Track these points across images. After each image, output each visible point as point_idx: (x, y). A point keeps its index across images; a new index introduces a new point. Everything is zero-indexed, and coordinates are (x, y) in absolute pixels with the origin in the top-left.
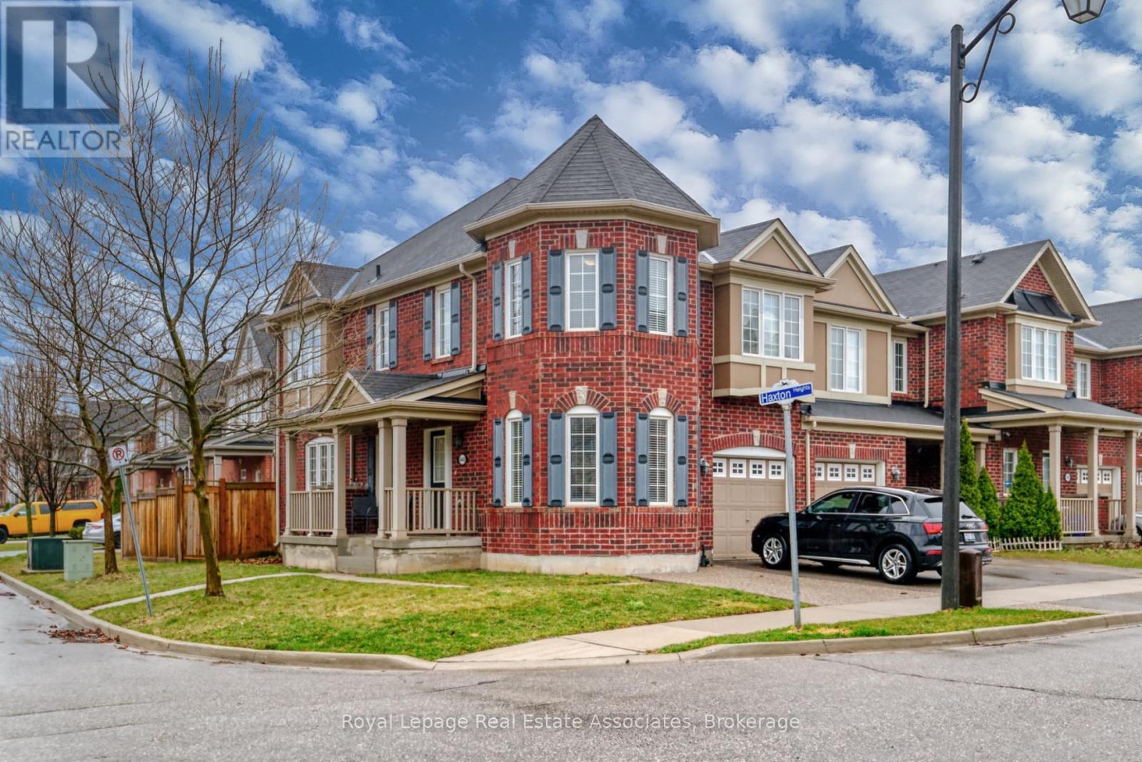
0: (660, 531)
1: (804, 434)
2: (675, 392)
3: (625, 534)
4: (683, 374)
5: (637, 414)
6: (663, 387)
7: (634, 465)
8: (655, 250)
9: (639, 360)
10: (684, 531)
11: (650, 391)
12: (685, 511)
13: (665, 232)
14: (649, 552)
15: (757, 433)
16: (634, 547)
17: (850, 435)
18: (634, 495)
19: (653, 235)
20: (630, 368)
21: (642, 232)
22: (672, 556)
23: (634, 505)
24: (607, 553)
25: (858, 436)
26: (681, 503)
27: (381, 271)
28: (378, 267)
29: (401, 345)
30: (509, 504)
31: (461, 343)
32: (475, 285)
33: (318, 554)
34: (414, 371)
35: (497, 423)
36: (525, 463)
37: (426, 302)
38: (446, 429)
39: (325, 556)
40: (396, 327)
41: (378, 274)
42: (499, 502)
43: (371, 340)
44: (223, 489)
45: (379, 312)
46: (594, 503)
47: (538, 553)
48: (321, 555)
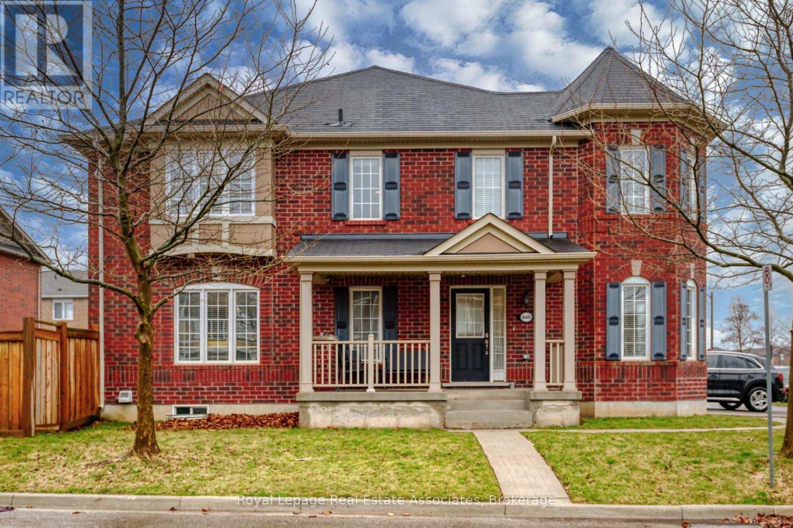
27: (344, 118)
28: (341, 111)
29: (407, 198)
30: (624, 358)
31: (525, 209)
32: (551, 159)
33: (396, 413)
34: (434, 226)
35: (612, 286)
36: (656, 323)
37: (459, 162)
38: (492, 288)
39: (414, 413)
40: (397, 179)
41: (341, 119)
42: (615, 356)
43: (342, 186)
44: (65, 335)
45: (351, 159)
46: (692, 358)
47: (674, 399)
48: (404, 412)
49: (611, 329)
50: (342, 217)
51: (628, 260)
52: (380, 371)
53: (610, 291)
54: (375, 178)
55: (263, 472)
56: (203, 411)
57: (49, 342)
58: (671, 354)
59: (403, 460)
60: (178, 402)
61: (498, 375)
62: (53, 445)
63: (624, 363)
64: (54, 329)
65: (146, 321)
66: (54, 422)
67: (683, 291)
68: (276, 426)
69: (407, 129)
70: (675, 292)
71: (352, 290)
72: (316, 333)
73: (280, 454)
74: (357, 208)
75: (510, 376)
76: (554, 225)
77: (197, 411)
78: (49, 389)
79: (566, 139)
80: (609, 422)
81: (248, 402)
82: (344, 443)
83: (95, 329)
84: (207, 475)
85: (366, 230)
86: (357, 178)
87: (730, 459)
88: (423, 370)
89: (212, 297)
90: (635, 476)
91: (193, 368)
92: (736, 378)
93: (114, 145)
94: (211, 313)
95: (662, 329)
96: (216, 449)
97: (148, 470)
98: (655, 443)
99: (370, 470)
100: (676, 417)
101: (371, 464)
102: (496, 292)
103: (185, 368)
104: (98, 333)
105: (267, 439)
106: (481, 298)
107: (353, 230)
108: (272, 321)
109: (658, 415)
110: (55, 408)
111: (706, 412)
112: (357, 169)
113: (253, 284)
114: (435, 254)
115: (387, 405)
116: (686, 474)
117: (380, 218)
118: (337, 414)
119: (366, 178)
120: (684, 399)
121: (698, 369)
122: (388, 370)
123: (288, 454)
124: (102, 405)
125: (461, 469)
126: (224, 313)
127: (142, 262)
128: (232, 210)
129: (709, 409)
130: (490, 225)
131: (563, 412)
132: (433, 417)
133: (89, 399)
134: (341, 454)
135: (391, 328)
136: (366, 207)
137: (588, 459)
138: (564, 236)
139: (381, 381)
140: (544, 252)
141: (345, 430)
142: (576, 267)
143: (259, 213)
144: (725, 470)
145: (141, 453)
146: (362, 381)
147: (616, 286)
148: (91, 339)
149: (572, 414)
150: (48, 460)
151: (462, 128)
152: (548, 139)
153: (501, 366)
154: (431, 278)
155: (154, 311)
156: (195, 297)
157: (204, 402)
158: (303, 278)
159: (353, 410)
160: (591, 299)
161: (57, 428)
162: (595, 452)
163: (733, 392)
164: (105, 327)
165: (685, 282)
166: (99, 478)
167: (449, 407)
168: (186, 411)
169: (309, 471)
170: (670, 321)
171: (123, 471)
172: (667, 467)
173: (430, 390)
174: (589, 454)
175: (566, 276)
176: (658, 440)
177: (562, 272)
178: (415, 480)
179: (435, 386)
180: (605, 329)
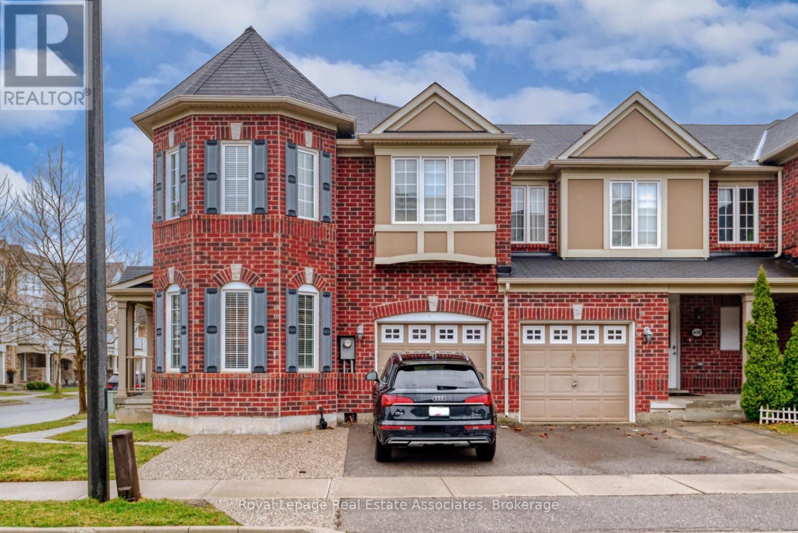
0: (232, 395)
1: (503, 296)
2: (252, 266)
3: (192, 397)
4: (262, 249)
5: (206, 289)
6: (236, 262)
7: (203, 335)
8: (228, 138)
9: (209, 240)
10: (263, 395)
11: (221, 267)
12: (263, 377)
13: (241, 119)
14: (220, 414)
15: (433, 300)
16: (203, 410)
17: (575, 295)
18: (203, 362)
19: (226, 124)
20: (198, 248)
21: (212, 124)
22: (249, 419)
23: (203, 371)
24: (182, 414)
25: (587, 296)
26: (258, 369)
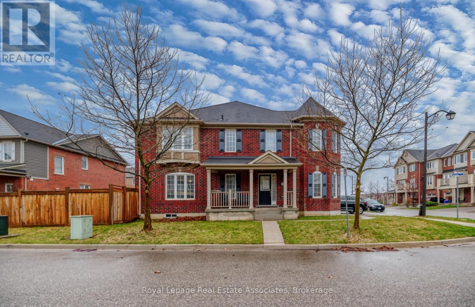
27: (224, 118)
28: (222, 116)
29: (244, 145)
30: (314, 197)
31: (283, 149)
32: (291, 133)
33: (238, 215)
34: (253, 154)
35: (310, 174)
36: (324, 186)
37: (261, 133)
38: (272, 174)
39: (244, 215)
40: (241, 139)
41: (222, 118)
42: (311, 197)
43: (223, 140)
44: (125, 190)
45: (226, 132)
46: (336, 197)
47: (329, 210)
48: (241, 215)
49: (309, 188)
50: (222, 151)
51: (315, 166)
52: (233, 202)
53: (309, 176)
54: (234, 138)
55: (187, 236)
56: (175, 216)
57: (119, 193)
58: (328, 196)
59: (235, 231)
60: (167, 213)
61: (274, 203)
62: (119, 228)
63: (313, 199)
64: (121, 188)
65: (147, 185)
66: (121, 220)
67: (332, 175)
68: (199, 220)
69: (244, 122)
70: (330, 176)
71: (226, 175)
72: (212, 189)
73: (195, 230)
74: (228, 148)
75: (278, 203)
76: (292, 154)
77: (173, 216)
78: (119, 209)
79: (296, 126)
80: (308, 218)
81: (191, 212)
82: (218, 225)
83: (137, 188)
84: (167, 237)
85: (231, 155)
86: (228, 138)
87: (338, 229)
88: (247, 201)
89: (179, 177)
90: (308, 235)
91: (172, 201)
92: (352, 203)
93: (135, 126)
94: (179, 182)
95: (326, 188)
96: (174, 229)
97: (147, 236)
98: (318, 225)
99: (223, 234)
100: (330, 216)
101: (224, 232)
102: (273, 176)
103: (169, 201)
104: (139, 189)
105: (192, 225)
106: (268, 177)
107: (226, 155)
108: (199, 185)
109: (324, 215)
110: (121, 215)
111: (340, 214)
112: (228, 135)
113: (193, 173)
114: (251, 163)
115: (236, 213)
116: (323, 234)
117: (235, 151)
118: (219, 216)
119: (231, 138)
120: (333, 210)
121: (338, 200)
122: (238, 201)
123: (198, 230)
124: (140, 214)
125: (253, 234)
126: (183, 183)
127: (146, 166)
128: (185, 148)
129: (341, 213)
130: (269, 154)
131: (293, 215)
132: (250, 217)
133: (135, 212)
134: (215, 229)
135: (239, 188)
136: (231, 148)
137: (295, 230)
138: (295, 158)
139: (233, 205)
140: (286, 163)
141: (221, 221)
142: (297, 168)
143: (194, 149)
144: (336, 233)
145: (146, 230)
146: (227, 205)
147: (311, 174)
148: (136, 191)
149: (295, 215)
150: (114, 233)
151: (262, 122)
152: (290, 126)
153: (275, 200)
154: (250, 171)
155: (151, 182)
156: (173, 177)
157: (176, 213)
158: (207, 171)
159: (224, 215)
160: (303, 178)
161: (122, 222)
162: (298, 228)
163: (351, 208)
164: (141, 187)
165: (333, 173)
166: (129, 239)
167: (256, 213)
168: (170, 216)
169: (203, 235)
170: (328, 185)
171: (139, 236)
172: (318, 232)
173: (250, 208)
174: (296, 228)
175: (294, 171)
176: (319, 223)
177: (292, 169)
178: (236, 238)
179: (251, 207)
180: (307, 188)
